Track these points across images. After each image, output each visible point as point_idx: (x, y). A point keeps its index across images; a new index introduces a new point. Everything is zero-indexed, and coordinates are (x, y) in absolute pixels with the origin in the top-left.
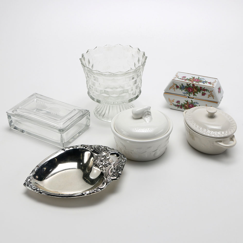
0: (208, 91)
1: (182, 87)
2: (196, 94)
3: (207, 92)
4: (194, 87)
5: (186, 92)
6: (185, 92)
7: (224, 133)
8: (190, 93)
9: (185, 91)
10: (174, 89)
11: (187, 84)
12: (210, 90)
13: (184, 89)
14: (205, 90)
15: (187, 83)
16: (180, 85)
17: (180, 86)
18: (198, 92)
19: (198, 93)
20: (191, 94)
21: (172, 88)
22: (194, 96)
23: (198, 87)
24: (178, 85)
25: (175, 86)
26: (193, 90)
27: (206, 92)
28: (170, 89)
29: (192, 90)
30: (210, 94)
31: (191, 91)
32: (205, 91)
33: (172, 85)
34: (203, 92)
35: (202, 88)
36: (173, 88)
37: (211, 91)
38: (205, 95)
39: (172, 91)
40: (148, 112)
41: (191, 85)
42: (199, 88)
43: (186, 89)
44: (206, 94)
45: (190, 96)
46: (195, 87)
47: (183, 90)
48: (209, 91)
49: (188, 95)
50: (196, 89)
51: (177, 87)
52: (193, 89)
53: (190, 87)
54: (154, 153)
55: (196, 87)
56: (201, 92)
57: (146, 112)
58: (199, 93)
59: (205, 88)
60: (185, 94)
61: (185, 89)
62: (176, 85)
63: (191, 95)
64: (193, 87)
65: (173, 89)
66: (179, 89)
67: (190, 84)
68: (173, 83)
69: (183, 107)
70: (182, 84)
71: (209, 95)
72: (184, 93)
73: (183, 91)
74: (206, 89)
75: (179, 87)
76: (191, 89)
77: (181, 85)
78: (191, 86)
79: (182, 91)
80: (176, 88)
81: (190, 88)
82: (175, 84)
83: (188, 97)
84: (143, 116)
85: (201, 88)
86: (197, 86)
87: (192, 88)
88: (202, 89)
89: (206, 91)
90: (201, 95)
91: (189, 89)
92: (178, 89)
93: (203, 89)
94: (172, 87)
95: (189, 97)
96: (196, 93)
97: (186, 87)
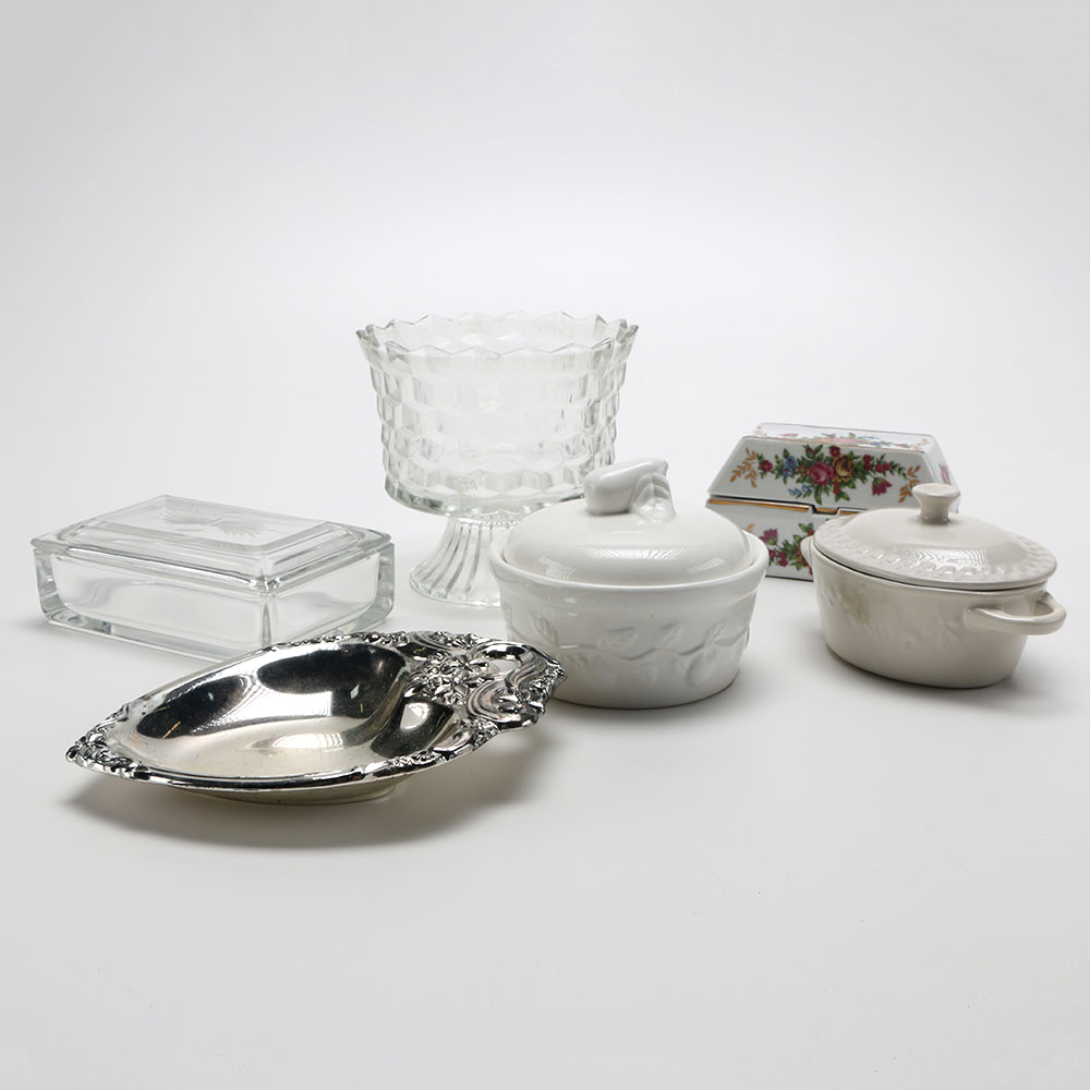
0: (900, 469)
1: (786, 466)
2: (846, 490)
3: (896, 473)
4: (836, 459)
5: (804, 486)
6: (799, 486)
7: (1007, 572)
8: (819, 488)
9: (798, 481)
10: (752, 476)
11: (808, 449)
12: (906, 465)
13: (794, 473)
14: (884, 467)
15: (805, 444)
16: (776, 457)
17: (778, 462)
18: (855, 478)
19: (854, 487)
20: (826, 490)
21: (743, 476)
22: (837, 500)
23: (857, 458)
24: (766, 458)
25: (756, 464)
26: (835, 473)
27: (889, 477)
28: (733, 479)
29: (829, 473)
30: (908, 482)
31: (823, 479)
32: (888, 473)
33: (743, 459)
34: (875, 479)
35: (873, 458)
36: (747, 473)
37: (911, 469)
38: (888, 489)
39: (742, 488)
40: (656, 481)
41: (826, 453)
42: (859, 463)
43: (803, 470)
44: (889, 485)
45: (819, 502)
46: (840, 460)
47: (789, 480)
48: (905, 472)
49: (811, 500)
50: (845, 467)
51: (765, 466)
52: (834, 468)
53: (819, 459)
54: (687, 661)
55: (845, 457)
56: (870, 479)
57: (646, 483)
58: (858, 482)
59: (887, 460)
60: (799, 496)
61: (797, 473)
62: (760, 458)
63: (823, 496)
64: (832, 460)
65: (746, 477)
66: (774, 476)
67: (821, 446)
68: (747, 451)
69: (791, 559)
70: (785, 451)
71: (903, 489)
72: (796, 492)
73: (792, 483)
74: (891, 463)
75: (774, 464)
76: (822, 468)
77: (781, 457)
78: (822, 454)
79: (785, 482)
80: (760, 471)
81: (820, 467)
82: (753, 453)
83: (810, 508)
84: (635, 501)
85: (867, 458)
86: (852, 453)
87: (831, 465)
88: (872, 466)
89: (891, 472)
90: (871, 492)
91: (817, 470)
92: (769, 474)
93: (879, 462)
94: (744, 469)
95: (815, 511)
96: (847, 484)
97: (802, 463)
